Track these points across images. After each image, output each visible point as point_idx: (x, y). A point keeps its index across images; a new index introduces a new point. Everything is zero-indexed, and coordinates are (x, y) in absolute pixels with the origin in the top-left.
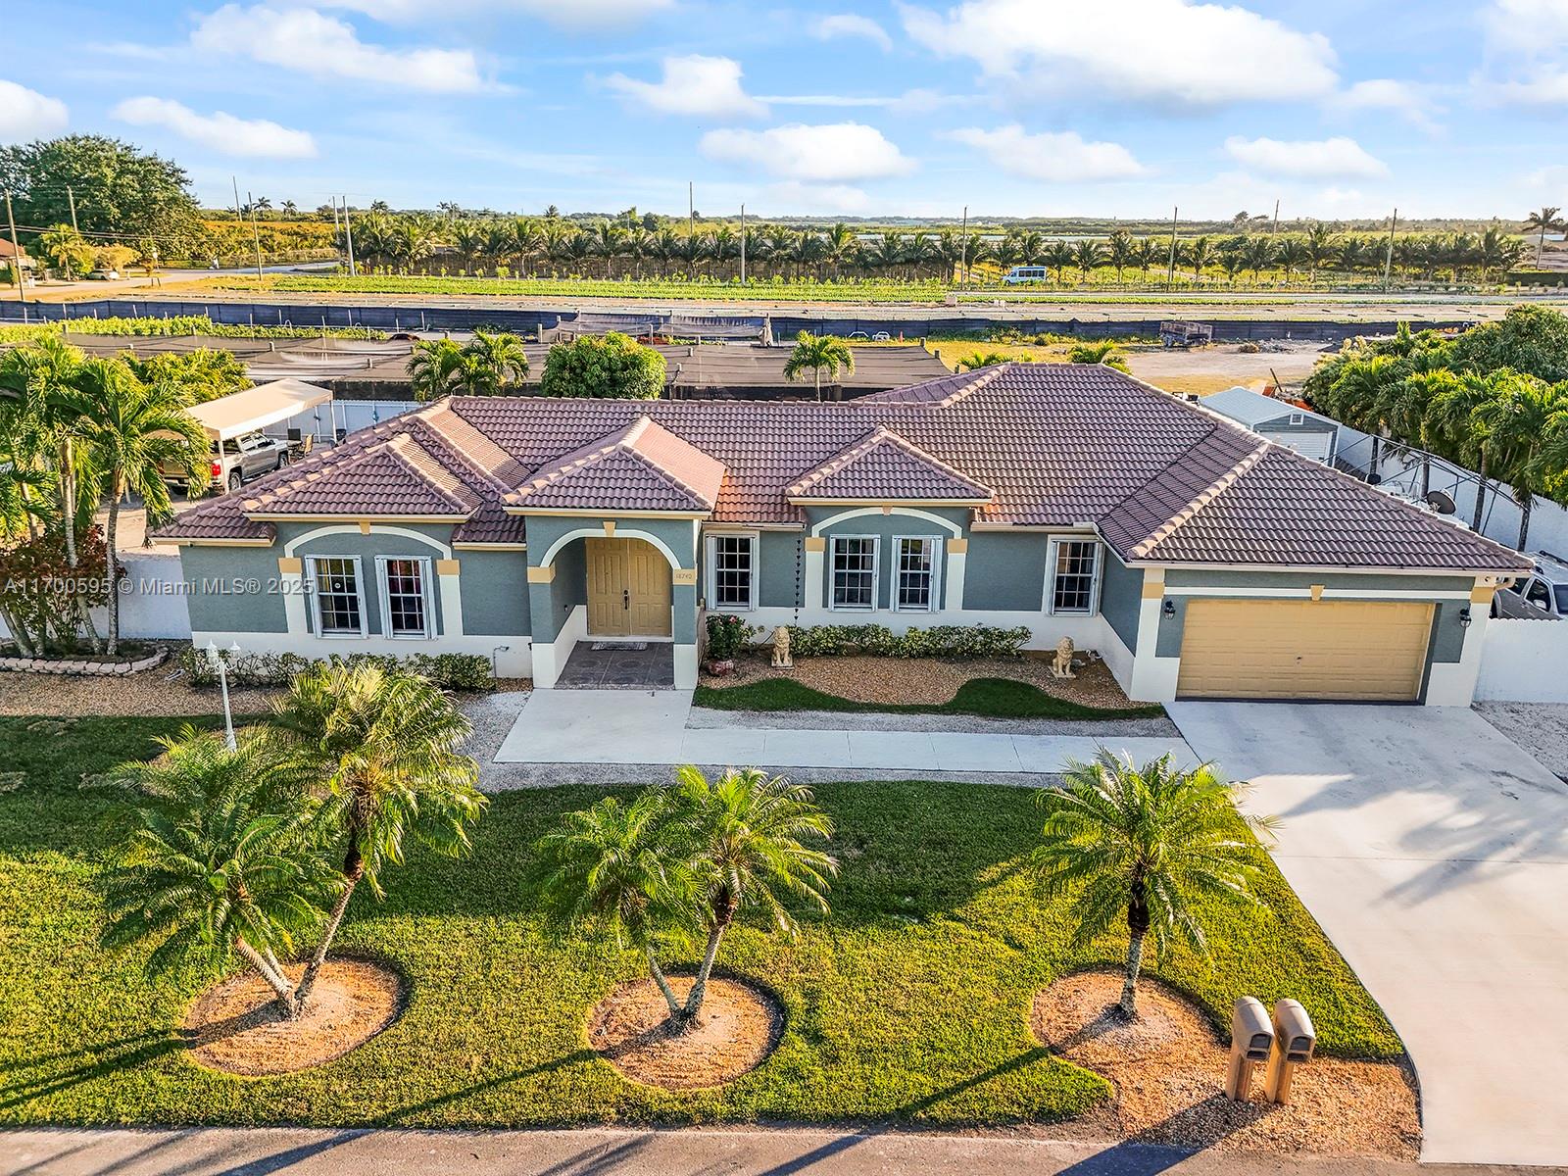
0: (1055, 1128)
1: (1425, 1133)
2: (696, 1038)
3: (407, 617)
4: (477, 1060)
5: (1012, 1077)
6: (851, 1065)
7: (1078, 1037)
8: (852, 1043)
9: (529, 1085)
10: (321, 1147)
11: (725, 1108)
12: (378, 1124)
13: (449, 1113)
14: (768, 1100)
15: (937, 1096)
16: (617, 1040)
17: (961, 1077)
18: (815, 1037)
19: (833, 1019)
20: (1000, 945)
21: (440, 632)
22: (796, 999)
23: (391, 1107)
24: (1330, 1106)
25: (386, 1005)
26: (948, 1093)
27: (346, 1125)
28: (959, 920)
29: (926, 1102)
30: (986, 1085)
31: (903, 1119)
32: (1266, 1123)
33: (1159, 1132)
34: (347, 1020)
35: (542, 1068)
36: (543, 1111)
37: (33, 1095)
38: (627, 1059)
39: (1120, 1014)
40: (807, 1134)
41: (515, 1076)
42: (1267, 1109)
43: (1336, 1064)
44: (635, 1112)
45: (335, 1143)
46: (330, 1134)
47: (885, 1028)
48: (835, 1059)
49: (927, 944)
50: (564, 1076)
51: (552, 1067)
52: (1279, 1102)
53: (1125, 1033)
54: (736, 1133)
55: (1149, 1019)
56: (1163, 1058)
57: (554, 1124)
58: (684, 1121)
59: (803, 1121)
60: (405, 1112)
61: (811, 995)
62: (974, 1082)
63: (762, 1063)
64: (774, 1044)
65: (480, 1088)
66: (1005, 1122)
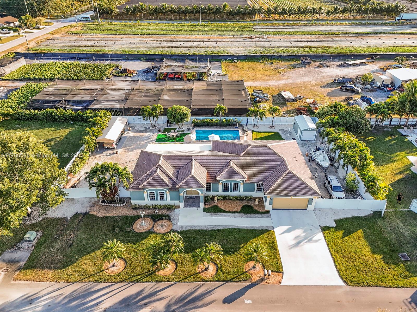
0: (245, 282)
1: (282, 282)
2: (209, 271)
3: (162, 198)
4: (186, 274)
5: (242, 276)
6: (225, 274)
7: (249, 270)
8: (225, 271)
9: (192, 277)
10: (173, 284)
11: (212, 280)
12: (178, 282)
13: (185, 280)
14: (217, 279)
15: (234, 278)
16: (200, 271)
17: (236, 276)
18: (221, 271)
19: (223, 268)
20: (242, 257)
21: (167, 200)
22: (219, 265)
23: (179, 280)
24: (273, 278)
25: (175, 266)
26: (235, 278)
27: (175, 282)
28: (238, 253)
29: (233, 279)
30: (239, 277)
31: (230, 281)
32: (266, 281)
33: (255, 282)
34: (171, 268)
35: (193, 275)
36: (194, 280)
37: (143, 279)
38: (202, 273)
39: (254, 267)
40: (220, 283)
41: (191, 276)
42: (267, 279)
43: (276, 273)
44: (204, 280)
45: (175, 284)
46: (174, 283)
47: (229, 269)
48: (223, 274)
49: (234, 257)
50: (196, 276)
51: (194, 275)
52: (268, 278)
53: (254, 269)
54: (214, 283)
55: (257, 268)
56: (258, 273)
57: (196, 282)
58: (208, 281)
59: (220, 281)
60: (181, 280)
61: (221, 265)
62: (238, 276)
63: (216, 274)
64: (217, 271)
65: (187, 278)
66: (240, 281)
